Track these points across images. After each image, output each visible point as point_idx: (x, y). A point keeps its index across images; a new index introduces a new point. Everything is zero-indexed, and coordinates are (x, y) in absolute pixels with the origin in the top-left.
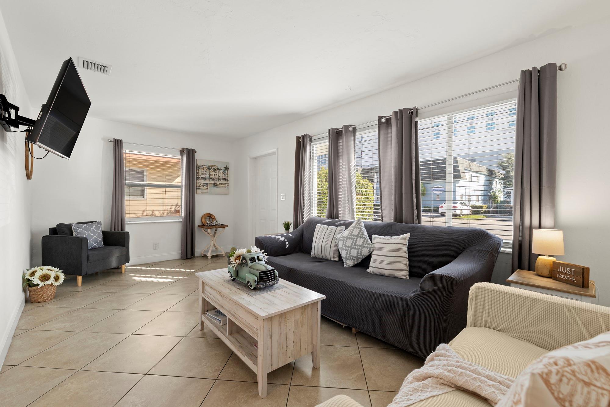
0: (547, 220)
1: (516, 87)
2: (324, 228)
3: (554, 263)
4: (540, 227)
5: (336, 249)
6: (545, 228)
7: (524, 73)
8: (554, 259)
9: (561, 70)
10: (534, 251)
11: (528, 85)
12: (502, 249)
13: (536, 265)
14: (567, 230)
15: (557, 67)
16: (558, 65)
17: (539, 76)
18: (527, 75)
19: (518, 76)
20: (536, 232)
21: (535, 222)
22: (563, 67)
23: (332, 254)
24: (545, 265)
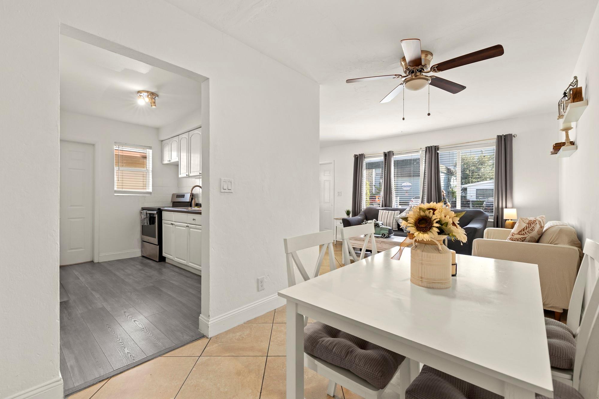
0: (509, 205)
1: (495, 141)
2: (386, 213)
3: (513, 222)
4: (506, 208)
5: (397, 224)
6: (508, 208)
7: (498, 136)
8: (513, 221)
9: (514, 137)
10: (505, 218)
11: (500, 142)
12: (489, 220)
13: (506, 224)
14: (519, 209)
15: (512, 135)
16: (513, 135)
17: (505, 138)
18: (499, 138)
19: (496, 137)
20: (505, 210)
21: (504, 205)
22: (515, 135)
23: (394, 227)
24: (509, 224)
